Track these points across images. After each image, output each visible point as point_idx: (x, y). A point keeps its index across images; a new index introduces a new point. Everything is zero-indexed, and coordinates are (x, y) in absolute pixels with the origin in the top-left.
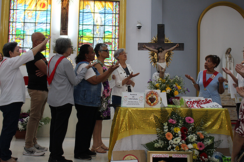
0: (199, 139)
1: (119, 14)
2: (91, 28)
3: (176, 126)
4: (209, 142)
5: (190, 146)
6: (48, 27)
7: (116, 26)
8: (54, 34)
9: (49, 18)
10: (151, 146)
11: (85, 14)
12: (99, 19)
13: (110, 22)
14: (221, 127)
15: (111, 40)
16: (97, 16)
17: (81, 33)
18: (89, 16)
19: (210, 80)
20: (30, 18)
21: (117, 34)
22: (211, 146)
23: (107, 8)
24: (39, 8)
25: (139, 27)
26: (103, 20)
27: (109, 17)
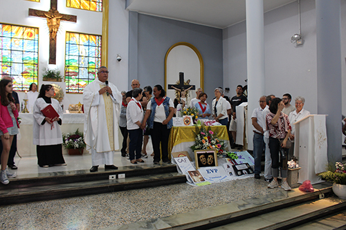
0: (217, 143)
1: (101, 47)
2: (77, 58)
3: (205, 136)
4: (222, 144)
5: (214, 146)
6: (36, 56)
7: (98, 58)
8: (41, 63)
9: (36, 47)
10: (193, 148)
11: (71, 46)
12: (83, 50)
13: (94, 54)
14: (224, 136)
15: (94, 70)
16: (82, 48)
17: (67, 62)
18: (75, 48)
19: (205, 108)
20: (17, 46)
21: (99, 64)
22: (223, 146)
23: (90, 41)
24: (26, 37)
25: (119, 60)
26: (87, 51)
27: (93, 49)
